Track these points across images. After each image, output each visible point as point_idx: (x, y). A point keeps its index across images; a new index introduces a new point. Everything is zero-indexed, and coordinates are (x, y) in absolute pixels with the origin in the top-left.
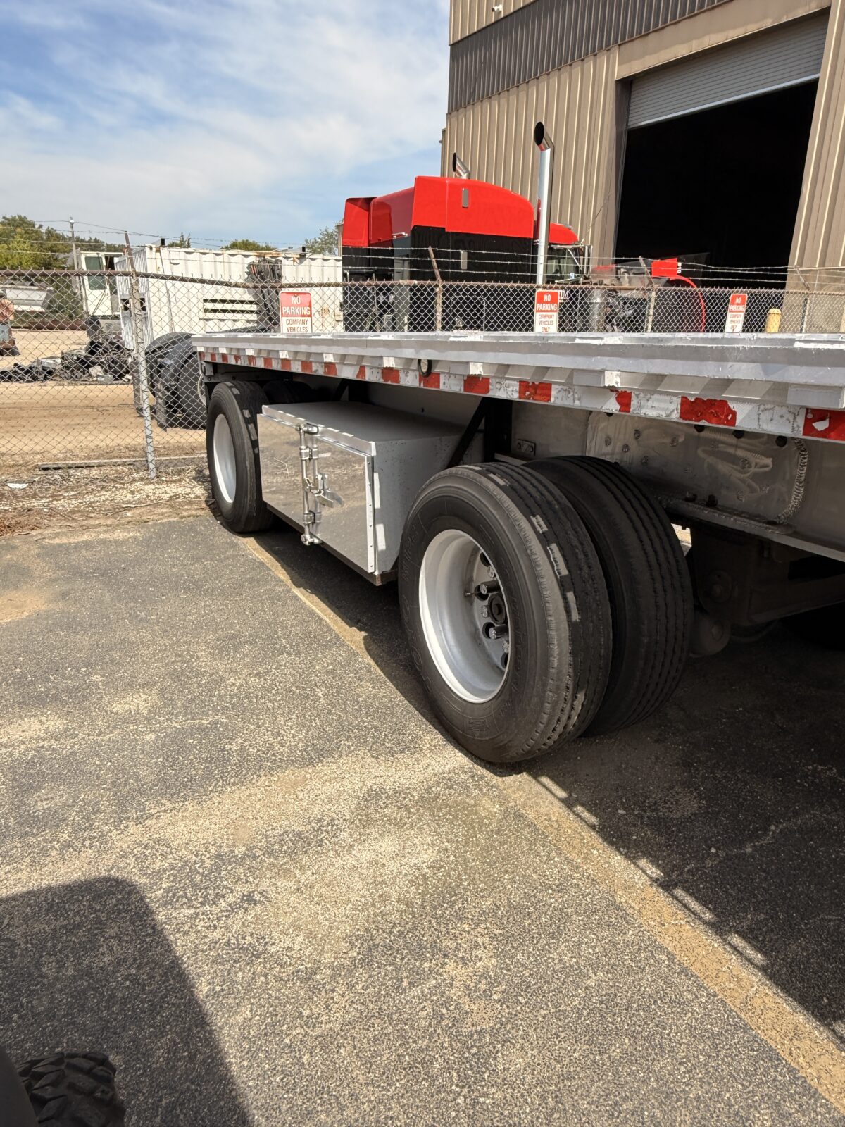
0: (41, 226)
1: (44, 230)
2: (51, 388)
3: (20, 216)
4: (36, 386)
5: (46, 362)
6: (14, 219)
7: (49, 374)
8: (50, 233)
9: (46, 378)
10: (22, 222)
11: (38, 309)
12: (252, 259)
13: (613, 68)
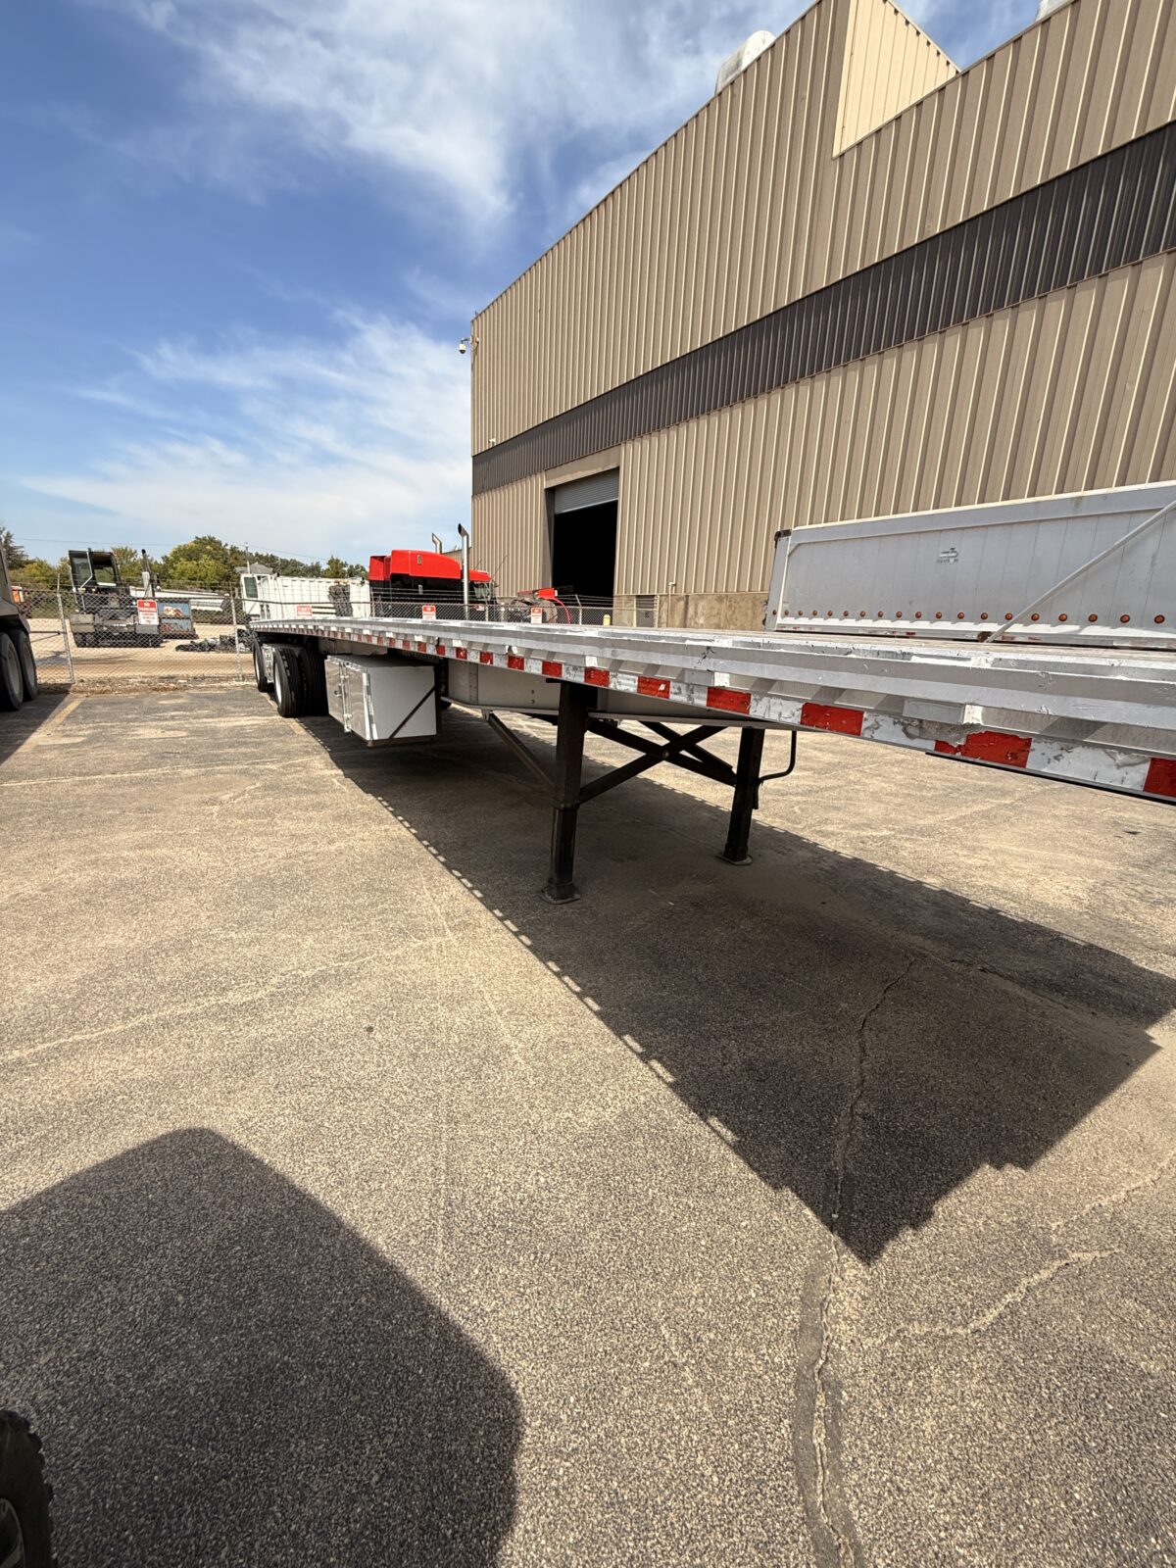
0: (226, 545)
1: (228, 547)
2: (212, 654)
3: (209, 537)
4: (203, 654)
5: (210, 641)
6: (204, 539)
7: (212, 647)
8: (233, 550)
9: (210, 650)
10: (211, 541)
11: (218, 609)
12: (333, 584)
13: (543, 482)
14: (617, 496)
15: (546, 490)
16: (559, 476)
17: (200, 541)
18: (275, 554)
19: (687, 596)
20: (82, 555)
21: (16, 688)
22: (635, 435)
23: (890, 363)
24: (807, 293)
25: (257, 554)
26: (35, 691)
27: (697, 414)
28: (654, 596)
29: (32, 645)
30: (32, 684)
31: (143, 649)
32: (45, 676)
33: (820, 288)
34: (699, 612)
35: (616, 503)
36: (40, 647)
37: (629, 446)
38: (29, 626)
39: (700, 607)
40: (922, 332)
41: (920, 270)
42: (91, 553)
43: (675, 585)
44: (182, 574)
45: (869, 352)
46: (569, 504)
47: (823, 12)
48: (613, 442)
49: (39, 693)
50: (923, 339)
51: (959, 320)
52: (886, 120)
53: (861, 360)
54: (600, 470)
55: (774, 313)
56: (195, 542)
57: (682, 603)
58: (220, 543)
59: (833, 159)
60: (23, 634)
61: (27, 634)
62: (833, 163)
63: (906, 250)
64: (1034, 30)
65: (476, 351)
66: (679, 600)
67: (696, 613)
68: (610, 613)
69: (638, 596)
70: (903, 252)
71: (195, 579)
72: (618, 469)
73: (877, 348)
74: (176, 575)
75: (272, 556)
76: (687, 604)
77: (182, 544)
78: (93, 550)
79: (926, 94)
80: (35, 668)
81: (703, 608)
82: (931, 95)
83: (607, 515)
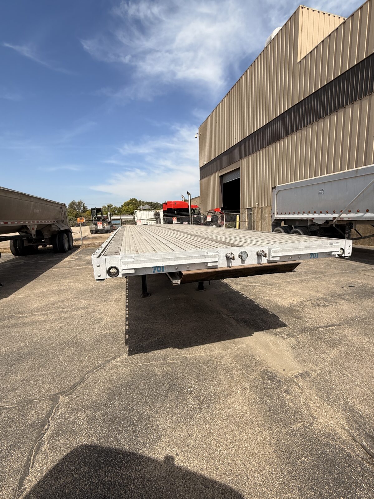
13: (219, 174)
14: (240, 176)
15: (220, 176)
16: (223, 172)
17: (131, 200)
18: (152, 201)
19: (262, 207)
20: (94, 209)
21: (66, 247)
22: (244, 157)
23: (321, 124)
24: (293, 105)
25: (147, 202)
26: (72, 247)
27: (262, 148)
28: (252, 208)
29: (73, 236)
30: (72, 245)
31: (106, 234)
32: (75, 243)
33: (297, 103)
34: (266, 213)
35: (240, 179)
36: (75, 236)
37: (243, 160)
38: (72, 231)
39: (266, 211)
40: (330, 112)
41: (328, 92)
42: (96, 208)
43: (258, 204)
44: (124, 210)
45: (313, 121)
46: (228, 180)
47: (291, 22)
48: (238, 160)
49: (73, 248)
50: (331, 114)
51: (342, 107)
52: (313, 48)
53: (311, 124)
54: (235, 169)
55: (283, 113)
56: (130, 200)
57: (261, 210)
58: (136, 200)
59: (298, 63)
60: (70, 233)
61: (71, 233)
62: (298, 64)
63: (323, 87)
64: (357, 11)
65: (200, 137)
66: (259, 209)
67: (265, 213)
68: (239, 215)
69: (247, 209)
70: (322, 88)
71: (127, 212)
72: (239, 168)
73: (316, 119)
74: (123, 211)
75: (151, 202)
76: (262, 210)
77: (127, 201)
78: (97, 208)
79: (324, 38)
80: (73, 241)
81: (267, 211)
82: (326, 38)
83: (237, 183)
